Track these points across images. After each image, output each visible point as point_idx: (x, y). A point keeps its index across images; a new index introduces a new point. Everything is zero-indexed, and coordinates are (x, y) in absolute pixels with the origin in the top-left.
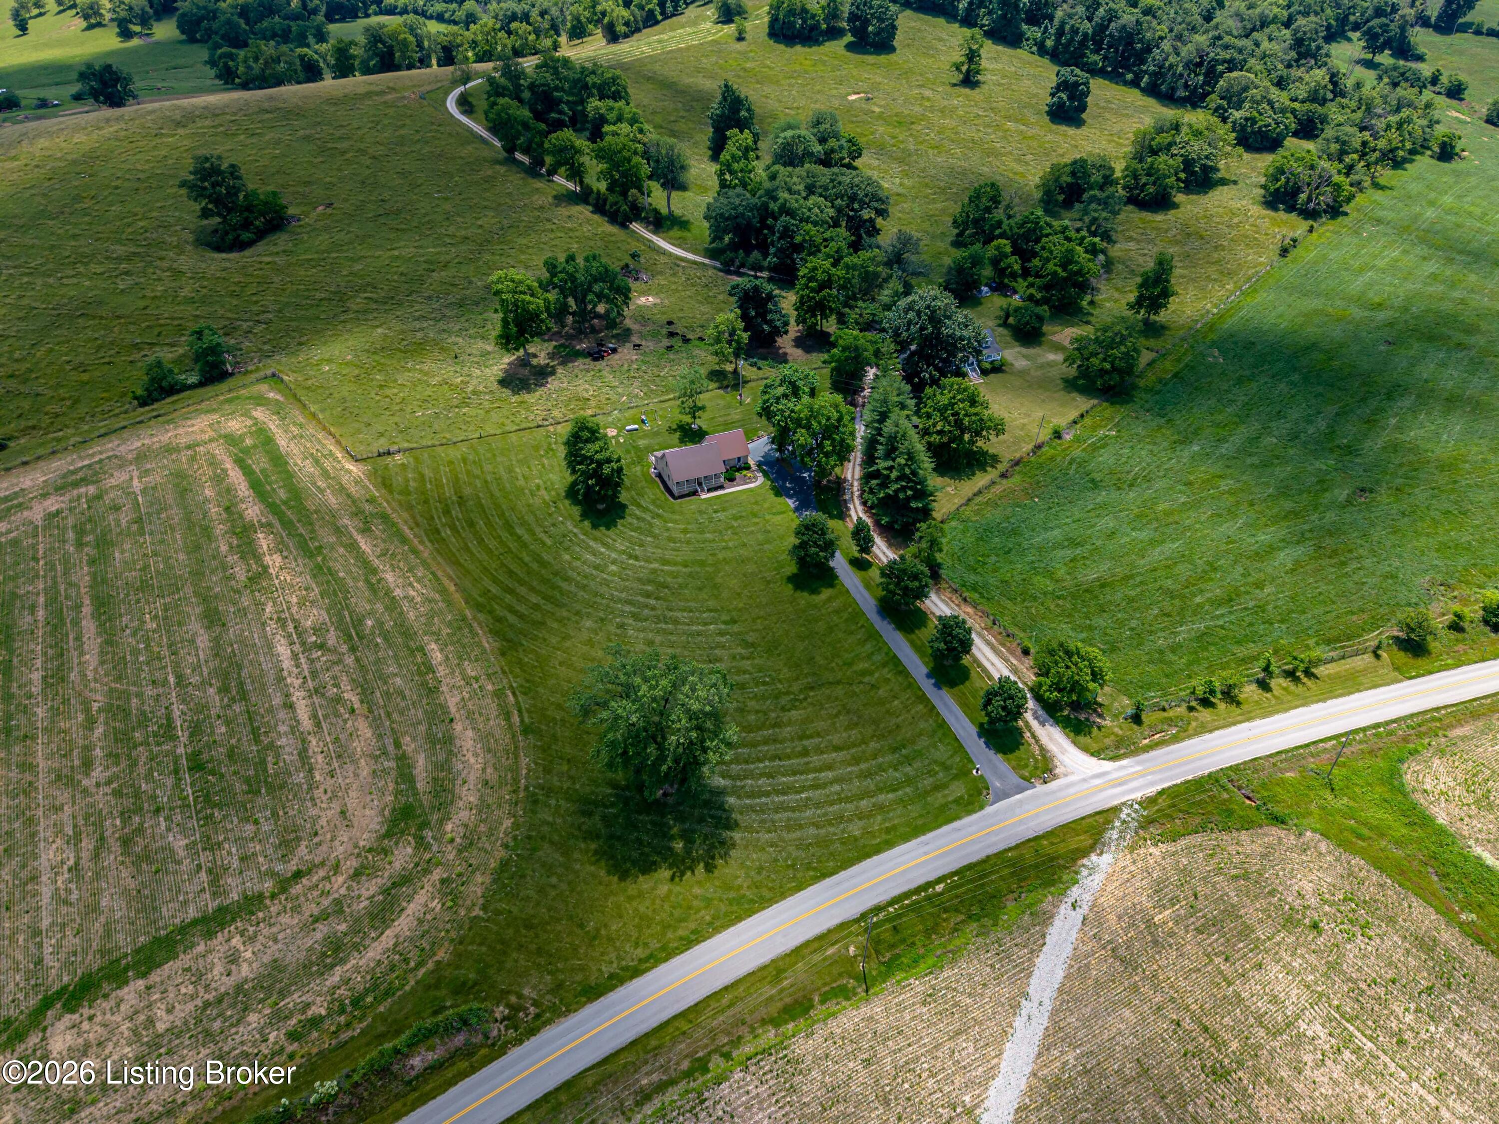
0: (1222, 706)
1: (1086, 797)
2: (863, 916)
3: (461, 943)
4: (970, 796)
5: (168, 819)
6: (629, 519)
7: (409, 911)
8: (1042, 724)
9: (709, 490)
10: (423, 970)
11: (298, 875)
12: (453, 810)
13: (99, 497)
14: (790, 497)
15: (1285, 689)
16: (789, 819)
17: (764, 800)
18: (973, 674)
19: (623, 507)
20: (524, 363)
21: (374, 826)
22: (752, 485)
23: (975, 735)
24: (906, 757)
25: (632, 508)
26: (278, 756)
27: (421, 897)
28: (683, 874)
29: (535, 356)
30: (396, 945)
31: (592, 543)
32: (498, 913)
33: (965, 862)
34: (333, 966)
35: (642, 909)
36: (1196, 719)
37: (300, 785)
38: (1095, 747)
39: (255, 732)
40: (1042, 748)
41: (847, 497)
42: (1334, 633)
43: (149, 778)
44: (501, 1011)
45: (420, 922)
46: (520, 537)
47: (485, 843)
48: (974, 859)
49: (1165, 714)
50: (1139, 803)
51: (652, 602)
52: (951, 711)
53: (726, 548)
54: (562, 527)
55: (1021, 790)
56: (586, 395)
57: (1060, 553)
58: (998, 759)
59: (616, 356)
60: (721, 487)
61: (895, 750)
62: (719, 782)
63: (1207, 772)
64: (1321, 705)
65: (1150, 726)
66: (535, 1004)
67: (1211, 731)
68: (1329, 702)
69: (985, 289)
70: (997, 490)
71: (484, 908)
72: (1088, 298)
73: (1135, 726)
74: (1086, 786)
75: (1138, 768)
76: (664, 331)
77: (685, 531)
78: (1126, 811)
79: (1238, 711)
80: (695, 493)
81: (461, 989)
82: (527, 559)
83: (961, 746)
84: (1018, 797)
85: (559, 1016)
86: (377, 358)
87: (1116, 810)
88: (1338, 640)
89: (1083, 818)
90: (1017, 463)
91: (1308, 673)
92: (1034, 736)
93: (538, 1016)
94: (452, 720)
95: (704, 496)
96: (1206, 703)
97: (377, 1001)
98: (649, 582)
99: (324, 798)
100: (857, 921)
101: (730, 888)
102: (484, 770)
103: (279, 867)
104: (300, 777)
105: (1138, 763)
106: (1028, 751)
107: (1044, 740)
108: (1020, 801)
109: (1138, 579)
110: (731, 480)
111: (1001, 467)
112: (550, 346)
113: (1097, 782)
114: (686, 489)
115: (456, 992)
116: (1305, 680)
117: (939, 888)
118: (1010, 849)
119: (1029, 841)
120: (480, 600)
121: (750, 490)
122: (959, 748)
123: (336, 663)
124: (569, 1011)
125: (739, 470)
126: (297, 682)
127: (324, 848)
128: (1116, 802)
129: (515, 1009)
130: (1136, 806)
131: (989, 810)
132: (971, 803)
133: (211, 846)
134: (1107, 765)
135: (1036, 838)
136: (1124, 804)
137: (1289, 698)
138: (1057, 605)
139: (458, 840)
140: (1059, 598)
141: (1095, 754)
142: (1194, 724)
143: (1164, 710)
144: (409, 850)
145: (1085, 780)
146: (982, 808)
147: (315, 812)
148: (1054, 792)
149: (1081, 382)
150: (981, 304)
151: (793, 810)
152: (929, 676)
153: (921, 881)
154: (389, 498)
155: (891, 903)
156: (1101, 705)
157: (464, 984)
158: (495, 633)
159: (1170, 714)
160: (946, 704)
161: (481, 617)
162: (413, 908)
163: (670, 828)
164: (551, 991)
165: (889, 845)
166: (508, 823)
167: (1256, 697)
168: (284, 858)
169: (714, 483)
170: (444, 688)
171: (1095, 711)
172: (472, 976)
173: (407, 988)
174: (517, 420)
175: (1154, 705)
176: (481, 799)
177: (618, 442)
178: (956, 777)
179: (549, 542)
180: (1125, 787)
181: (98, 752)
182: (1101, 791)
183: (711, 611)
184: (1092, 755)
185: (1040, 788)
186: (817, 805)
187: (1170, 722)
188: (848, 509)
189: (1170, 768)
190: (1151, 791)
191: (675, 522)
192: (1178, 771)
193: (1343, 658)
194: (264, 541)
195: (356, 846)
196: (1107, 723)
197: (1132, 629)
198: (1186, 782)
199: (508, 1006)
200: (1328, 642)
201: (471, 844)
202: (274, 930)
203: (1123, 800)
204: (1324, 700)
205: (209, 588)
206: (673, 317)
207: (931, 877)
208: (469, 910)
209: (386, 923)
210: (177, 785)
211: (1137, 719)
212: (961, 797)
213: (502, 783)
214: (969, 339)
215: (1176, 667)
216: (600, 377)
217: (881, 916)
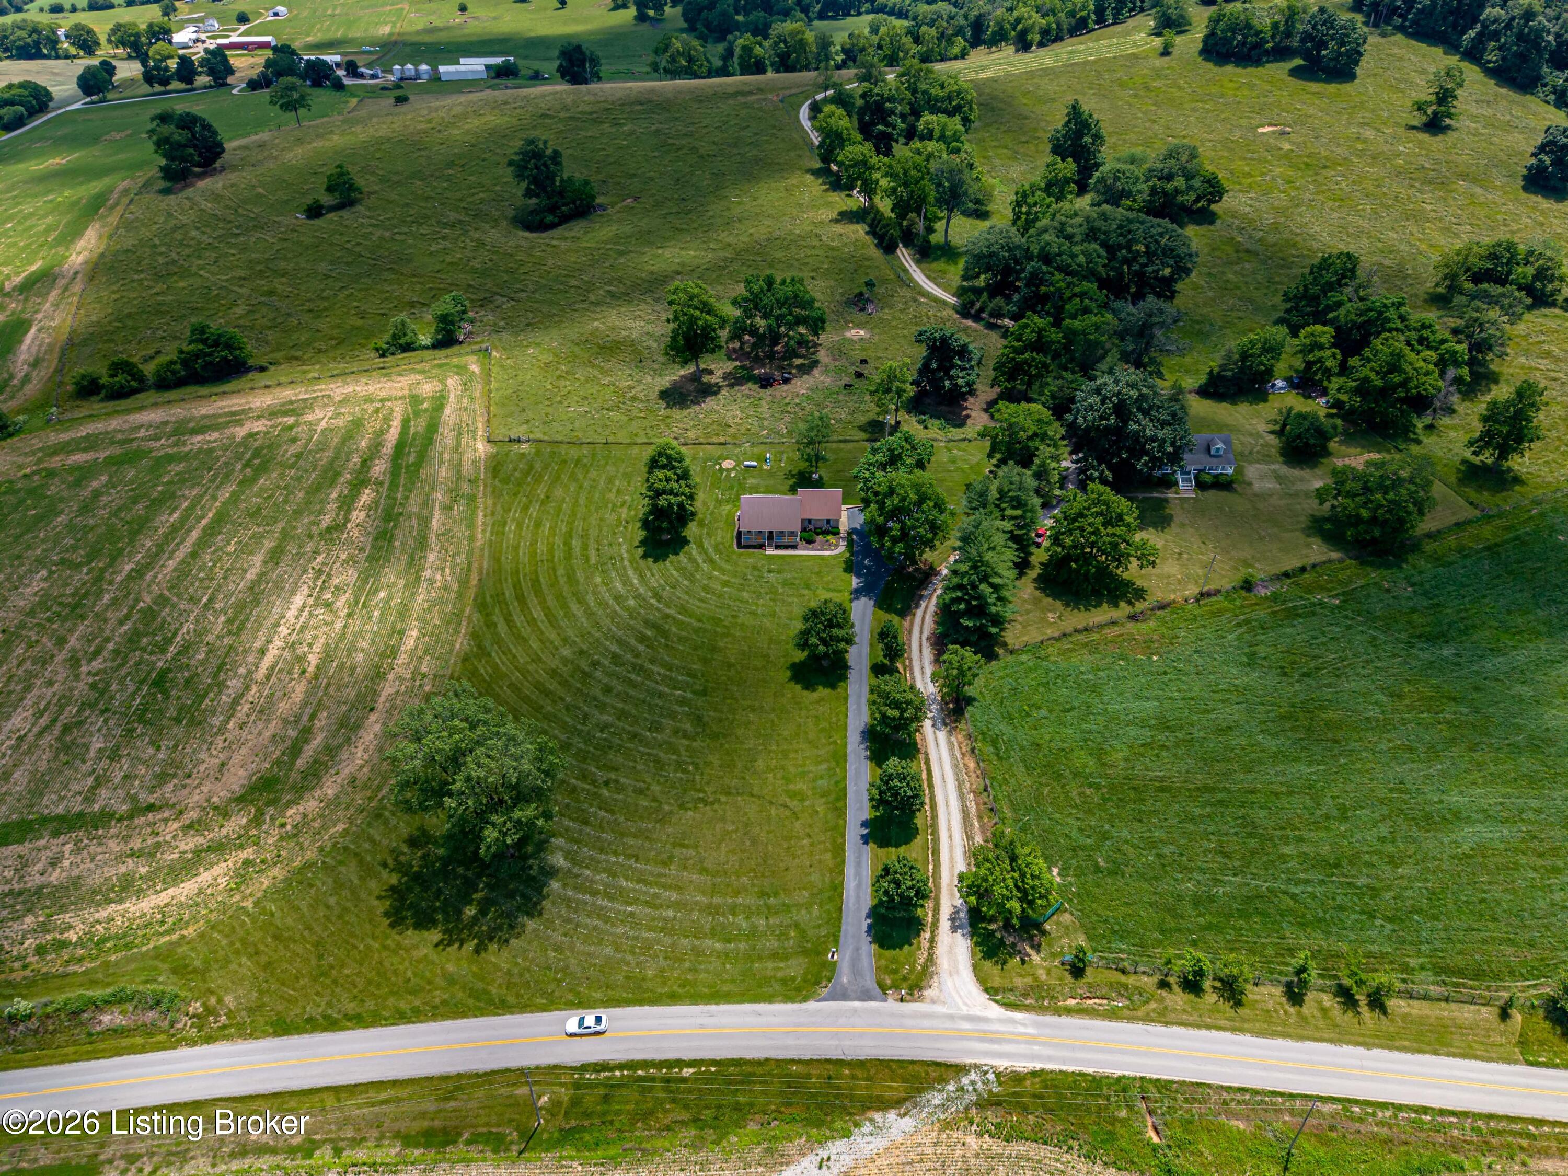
0: (1211, 998)
1: (938, 1038)
2: (584, 1068)
3: (213, 927)
4: (805, 980)
5: (106, 721)
6: (682, 558)
7: (199, 879)
8: (954, 929)
9: (777, 547)
10: (168, 938)
11: (151, 808)
12: (307, 796)
13: (291, 428)
14: (858, 575)
15: (1324, 1010)
16: (595, 928)
17: (587, 898)
18: (918, 840)
19: (685, 542)
20: (695, 378)
21: (236, 788)
22: (827, 553)
23: (865, 911)
24: (768, 907)
25: (693, 548)
26: (220, 692)
27: (217, 870)
28: (450, 944)
29: (711, 372)
30: (166, 905)
31: (630, 573)
32: (263, 911)
33: (736, 1055)
34: (112, 901)
35: (387, 964)
36: (1162, 1000)
37: (212, 727)
38: (997, 982)
39: (220, 668)
40: (931, 959)
41: (925, 593)
42: (1460, 961)
43: (122, 681)
44: (196, 1007)
45: (200, 892)
46: (571, 549)
47: (306, 840)
48: (749, 1056)
49: (1123, 979)
50: (998, 1075)
51: (641, 648)
52: (858, 874)
53: (753, 613)
54: (616, 548)
55: (866, 996)
56: (730, 422)
57: (1132, 732)
58: (868, 949)
59: (785, 387)
60: (794, 547)
61: (763, 894)
62: (558, 860)
63: (1119, 1073)
64: (1360, 1050)
65: (1090, 986)
66: (229, 1015)
67: (1167, 1024)
68: (1376, 1052)
69: (1280, 383)
70: (1110, 633)
71: (256, 904)
72: (1428, 420)
73: (1069, 978)
74: (948, 1024)
75: (1031, 1030)
76: (852, 369)
77: (726, 584)
78: (973, 1076)
79: (1231, 1013)
80: (761, 546)
81: (181, 970)
82: (561, 572)
83: (839, 919)
84: (857, 1004)
85: (240, 1036)
86: (576, 349)
87: (961, 1069)
88: (1460, 973)
89: (913, 1062)
90: (1162, 607)
91: (1377, 1002)
92: (932, 941)
93: (224, 1027)
94: (372, 710)
95: (770, 552)
96: (1192, 985)
97: (116, 949)
98: (655, 626)
99: (221, 745)
100: (573, 1069)
101: (482, 979)
102: (362, 767)
103: (142, 796)
104: (216, 721)
105: (1036, 1025)
106: (911, 954)
107: (941, 950)
108: (855, 1011)
109: (1219, 796)
110: (810, 542)
111: (1140, 606)
112: (730, 366)
113: (966, 1025)
114: (754, 540)
115: (175, 971)
116: (1364, 1009)
117: (687, 1072)
118: (799, 1062)
119: (828, 1061)
120: (488, 599)
121: (822, 558)
122: (835, 920)
123: (326, 624)
124: (251, 1036)
125: (827, 532)
126: (286, 632)
127: (185, 792)
128: (968, 1061)
129: (209, 1011)
130: (991, 1076)
131: (812, 1005)
132: (798, 989)
133: (114, 756)
134: (995, 1011)
135: (839, 1063)
136: (976, 1066)
137: (1321, 1023)
138: (1081, 794)
139: (289, 827)
140: (1090, 785)
141: (991, 991)
142: (1153, 1005)
143: (1123, 971)
144: (244, 821)
145: (951, 1017)
146: (805, 1000)
147: (203, 756)
148: (903, 1016)
149: (1328, 526)
150: (1265, 400)
151: (607, 920)
152: (864, 824)
153: (671, 1056)
154: (489, 482)
155: (621, 1066)
156: (1044, 933)
157: (186, 966)
158: (475, 636)
159: (1131, 980)
160: (858, 864)
161: (476, 616)
162: (205, 877)
163: (476, 891)
164: (250, 1011)
165: (673, 999)
166: (340, 827)
167: (1270, 1005)
168: (152, 790)
169: (787, 541)
170: (391, 677)
171: (1031, 938)
172: (197, 963)
173: (144, 949)
174: (651, 433)
175: (1117, 961)
176: (337, 797)
177: (728, 476)
178: (805, 952)
179: (593, 561)
180: (995, 1047)
181: (110, 646)
182: (962, 1038)
183: (689, 675)
184: (986, 990)
185: (891, 1005)
186: (636, 925)
187: (1123, 990)
188: (918, 606)
189: (1073, 1048)
190: (1024, 1066)
191: (723, 571)
192: (1079, 1055)
193: (1447, 1000)
194: (366, 496)
195: (208, 800)
196: (1036, 958)
197: (1159, 856)
198: (1081, 1074)
199: (204, 1005)
200: (1439, 970)
201: (295, 835)
202: (99, 850)
203: (979, 1061)
204: (1367, 1046)
205: (295, 528)
206: (869, 354)
207: (687, 1056)
208: (244, 898)
209: (175, 882)
210: (134, 694)
211: (1077, 970)
212: (793, 979)
213: (365, 787)
214: (1164, 441)
215: (1185, 924)
216: (756, 406)
217: (603, 1075)
